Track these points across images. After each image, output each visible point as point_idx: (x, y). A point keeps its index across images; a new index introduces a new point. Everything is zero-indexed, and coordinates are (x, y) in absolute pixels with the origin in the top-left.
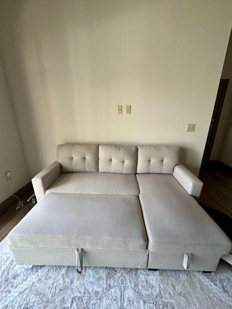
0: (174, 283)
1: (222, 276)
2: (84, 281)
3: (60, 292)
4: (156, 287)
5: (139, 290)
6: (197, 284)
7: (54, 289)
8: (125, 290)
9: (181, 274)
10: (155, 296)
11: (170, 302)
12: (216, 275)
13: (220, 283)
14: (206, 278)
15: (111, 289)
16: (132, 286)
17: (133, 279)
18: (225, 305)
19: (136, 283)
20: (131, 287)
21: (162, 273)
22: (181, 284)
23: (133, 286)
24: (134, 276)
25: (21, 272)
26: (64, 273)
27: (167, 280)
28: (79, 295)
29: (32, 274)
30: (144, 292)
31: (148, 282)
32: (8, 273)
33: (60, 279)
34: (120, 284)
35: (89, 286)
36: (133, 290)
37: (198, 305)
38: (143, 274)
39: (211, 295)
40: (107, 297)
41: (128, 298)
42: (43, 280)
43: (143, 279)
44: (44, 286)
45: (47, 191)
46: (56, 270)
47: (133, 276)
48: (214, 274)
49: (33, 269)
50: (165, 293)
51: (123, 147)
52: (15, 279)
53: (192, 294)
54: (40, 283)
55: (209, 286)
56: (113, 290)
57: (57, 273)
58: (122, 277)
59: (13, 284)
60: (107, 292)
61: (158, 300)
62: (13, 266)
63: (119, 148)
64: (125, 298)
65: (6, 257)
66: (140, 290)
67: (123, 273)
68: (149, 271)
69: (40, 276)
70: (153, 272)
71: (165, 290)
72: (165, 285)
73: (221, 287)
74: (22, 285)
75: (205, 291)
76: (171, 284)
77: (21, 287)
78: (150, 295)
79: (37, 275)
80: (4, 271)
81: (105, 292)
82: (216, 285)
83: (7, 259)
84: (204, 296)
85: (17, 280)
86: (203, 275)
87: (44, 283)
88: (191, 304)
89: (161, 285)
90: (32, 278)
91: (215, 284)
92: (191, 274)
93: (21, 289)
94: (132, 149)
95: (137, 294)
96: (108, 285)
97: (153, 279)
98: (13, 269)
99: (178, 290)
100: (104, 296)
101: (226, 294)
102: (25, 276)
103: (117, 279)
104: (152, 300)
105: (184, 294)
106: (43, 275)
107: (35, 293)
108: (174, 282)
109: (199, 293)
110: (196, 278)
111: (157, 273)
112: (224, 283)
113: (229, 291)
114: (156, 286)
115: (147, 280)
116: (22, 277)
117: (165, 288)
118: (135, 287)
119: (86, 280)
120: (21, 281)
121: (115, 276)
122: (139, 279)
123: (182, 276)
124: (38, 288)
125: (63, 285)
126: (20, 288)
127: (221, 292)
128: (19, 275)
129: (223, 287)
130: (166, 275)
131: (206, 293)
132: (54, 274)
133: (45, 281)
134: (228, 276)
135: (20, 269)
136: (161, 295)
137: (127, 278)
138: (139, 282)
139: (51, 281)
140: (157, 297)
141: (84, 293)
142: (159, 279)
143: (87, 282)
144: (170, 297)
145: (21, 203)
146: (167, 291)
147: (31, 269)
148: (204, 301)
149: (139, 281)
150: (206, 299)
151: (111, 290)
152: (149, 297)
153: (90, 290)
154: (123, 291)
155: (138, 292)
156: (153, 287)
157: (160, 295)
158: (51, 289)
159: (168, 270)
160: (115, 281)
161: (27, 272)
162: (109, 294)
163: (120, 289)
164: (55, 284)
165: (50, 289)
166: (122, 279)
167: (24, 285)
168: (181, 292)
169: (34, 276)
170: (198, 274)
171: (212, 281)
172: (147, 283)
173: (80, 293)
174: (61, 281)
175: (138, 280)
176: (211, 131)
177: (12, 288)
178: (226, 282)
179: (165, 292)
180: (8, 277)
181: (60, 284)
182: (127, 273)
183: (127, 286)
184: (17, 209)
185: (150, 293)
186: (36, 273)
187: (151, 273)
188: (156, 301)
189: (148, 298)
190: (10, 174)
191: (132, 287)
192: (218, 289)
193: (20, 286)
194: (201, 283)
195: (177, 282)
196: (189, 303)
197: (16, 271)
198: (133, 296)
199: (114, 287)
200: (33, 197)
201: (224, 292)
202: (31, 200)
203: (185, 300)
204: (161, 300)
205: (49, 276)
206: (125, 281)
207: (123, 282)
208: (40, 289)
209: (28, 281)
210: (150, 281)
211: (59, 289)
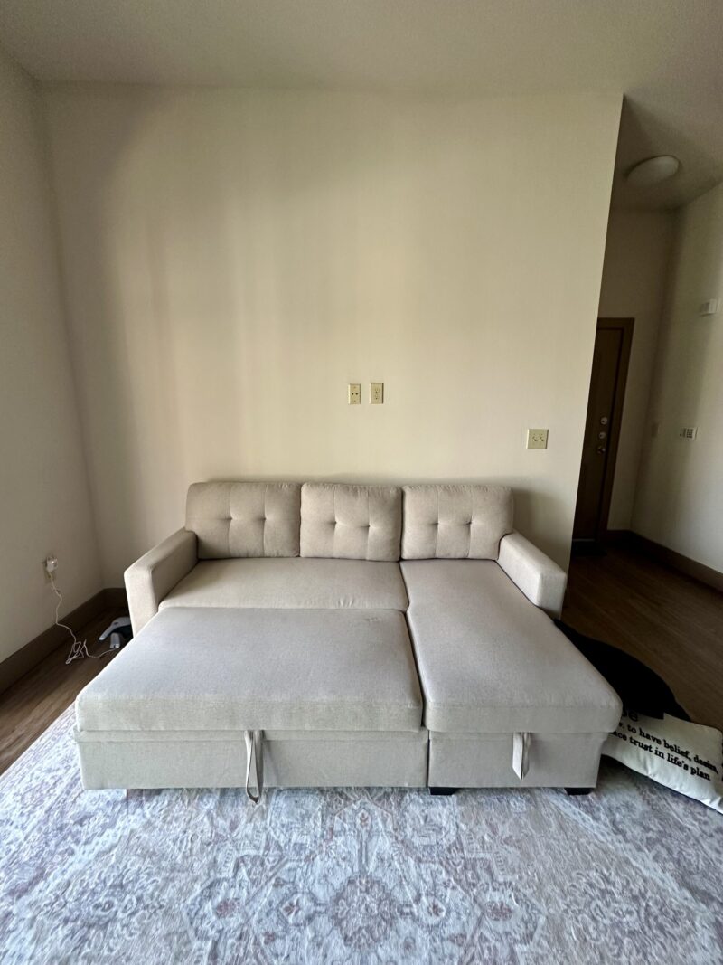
0: (494, 819)
1: (613, 800)
2: (266, 823)
3: (204, 849)
4: (448, 829)
5: (405, 836)
6: (551, 819)
7: (187, 841)
8: (370, 837)
9: (514, 800)
10: (445, 847)
11: (482, 859)
12: (600, 799)
13: (607, 815)
14: (574, 808)
15: (336, 836)
16: (388, 830)
17: (392, 814)
18: (616, 859)
19: (398, 823)
20: (385, 831)
21: (466, 799)
22: (511, 820)
23: (390, 827)
24: (393, 808)
25: (98, 809)
26: (212, 808)
27: (478, 813)
28: (253, 852)
29: (127, 813)
30: (417, 841)
31: (428, 820)
32: (62, 813)
33: (202, 820)
34: (358, 826)
35: (278, 834)
36: (391, 837)
37: (550, 860)
38: (418, 803)
39: (582, 840)
40: (324, 854)
41: (378, 854)
42: (159, 823)
43: (418, 813)
44: (161, 837)
45: (162, 604)
46: (189, 803)
47: (391, 808)
48: (594, 796)
49: (127, 803)
50: (470, 841)
51: (365, 488)
52: (81, 825)
53: (537, 840)
54: (151, 831)
56: (340, 840)
57: (193, 807)
58: (363, 811)
59: (78, 836)
60: (325, 844)
61: (454, 856)
62: (74, 796)
63: (355, 491)
64: (369, 854)
65: (53, 777)
66: (409, 837)
67: (365, 803)
68: (434, 796)
69: (148, 816)
70: (441, 799)
71: (469, 835)
72: (472, 824)
73: (608, 822)
74: (104, 838)
75: (569, 833)
76: (486, 821)
77: (101, 841)
78: (432, 846)
79: (139, 815)
80: (51, 808)
81: (321, 845)
82: (596, 819)
83: (54, 781)
84: (566, 844)
85: (88, 827)
86: (567, 799)
87: (160, 830)
88: (534, 860)
89: (463, 826)
90: (129, 821)
91: (594, 818)
92: (538, 799)
93: (100, 845)
94: (389, 492)
95: (400, 846)
96: (327, 829)
97: (443, 812)
98: (74, 802)
99: (503, 833)
100: (317, 852)
101: (620, 837)
102: (108, 817)
103: (350, 816)
104: (438, 856)
105: (518, 841)
106: (156, 813)
107: (139, 851)
108: (495, 817)
109: (555, 836)
110: (551, 807)
111: (453, 798)
112: (618, 815)
113: (628, 830)
114: (448, 826)
115: (427, 816)
116: (100, 819)
117: (471, 830)
118: (395, 830)
119: (271, 821)
120: (100, 829)
121: (345, 809)
122: (406, 814)
123: (515, 804)
124: (147, 843)
125: (212, 832)
126: (97, 844)
127: (608, 833)
128: (91, 816)
129: (613, 822)
130: (475, 803)
131: (571, 837)
132: (186, 811)
133: (162, 826)
135: (94, 803)
136: (461, 844)
137: (376, 814)
138: (405, 821)
139: (179, 826)
140: (449, 850)
141: (267, 848)
142: (456, 811)
143: (273, 824)
144: (483, 847)
145: (82, 644)
146: (475, 837)
147: (122, 802)
148: (563, 852)
149: (407, 819)
150: (571, 847)
151: (334, 838)
152: (431, 850)
153: (282, 840)
154: (364, 840)
155: (403, 842)
156: (441, 829)
157: (458, 845)
158: (181, 842)
159: (480, 789)
160: (344, 820)
161: (113, 808)
162: (331, 849)
163: (358, 836)
164: (190, 833)
165: (178, 843)
166: (363, 815)
167: (108, 836)
168: (511, 837)
169: (132, 818)
171: (587, 812)
172: (425, 821)
173: (257, 848)
174: (207, 825)
175: (404, 816)
177: (77, 845)
178: (623, 811)
179: (471, 839)
180: (62, 821)
181: (202, 832)
182: (376, 802)
183: (375, 828)
184: (67, 663)
185: (434, 842)
186: (139, 811)
187: (437, 801)
188: (449, 857)
189: (428, 852)
190: (55, 565)
191: (388, 832)
192: (603, 827)
193: (96, 839)
194: (560, 817)
195: (501, 817)
196: (529, 858)
197: (85, 809)
198: (390, 849)
199: (342, 833)
200: (116, 631)
201: (615, 833)
202: (108, 638)
203: (518, 853)
204: (461, 854)
205: (173, 817)
206: (370, 820)
207: (365, 821)
208: (151, 844)
209: (119, 828)
210: (433, 817)
211: (202, 843)
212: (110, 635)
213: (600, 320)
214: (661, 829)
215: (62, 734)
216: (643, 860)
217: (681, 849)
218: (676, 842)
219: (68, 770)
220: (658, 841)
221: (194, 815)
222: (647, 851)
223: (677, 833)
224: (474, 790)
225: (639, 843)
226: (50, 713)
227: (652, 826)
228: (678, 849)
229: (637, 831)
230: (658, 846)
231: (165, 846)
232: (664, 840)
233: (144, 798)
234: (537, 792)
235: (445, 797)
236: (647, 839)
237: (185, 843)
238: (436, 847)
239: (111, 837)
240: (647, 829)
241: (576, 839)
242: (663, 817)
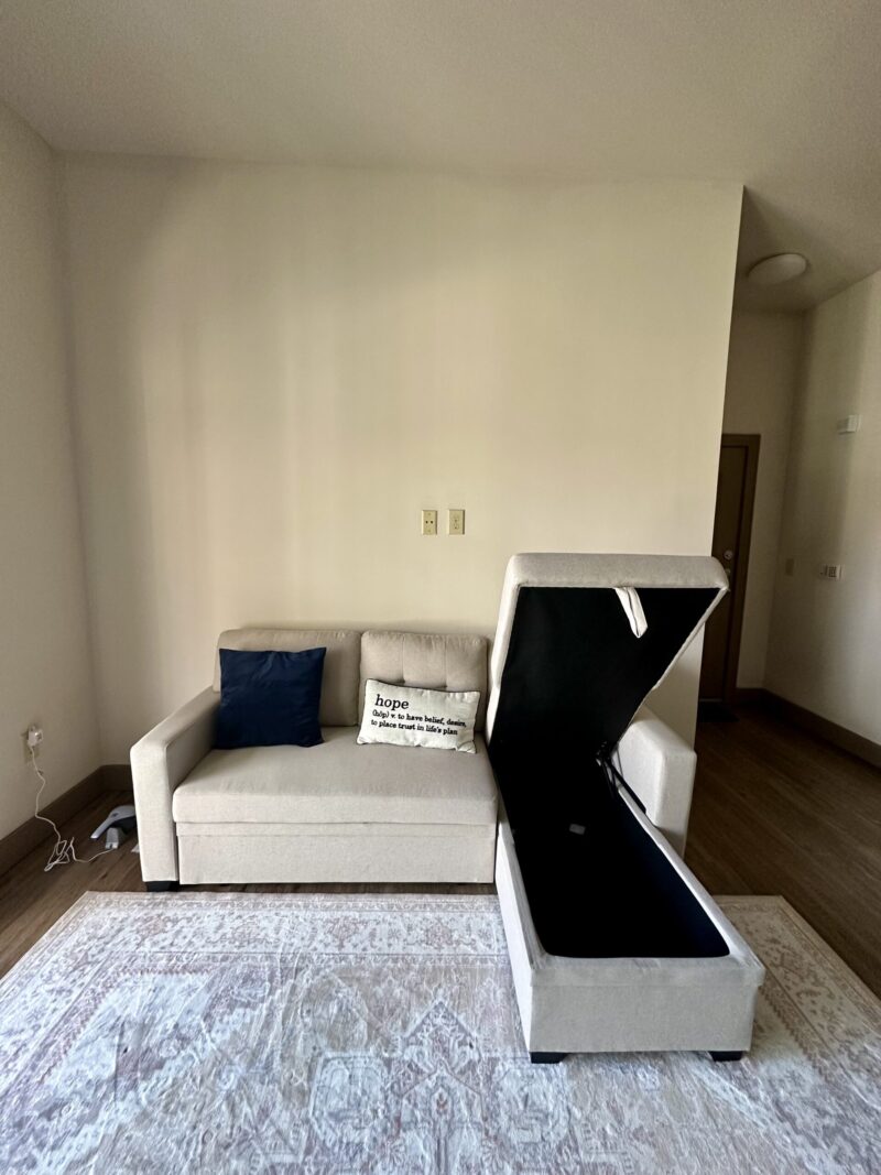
0: (618, 1100)
1: (774, 1068)
2: (307, 1112)
3: (220, 1154)
4: (556, 1117)
5: (499, 1129)
6: (694, 1099)
7: (197, 1143)
8: (451, 1132)
9: (642, 1069)
10: (554, 1146)
11: (604, 1164)
12: (755, 1066)
13: (768, 1093)
14: (722, 1080)
15: (405, 1131)
16: (475, 1119)
17: (479, 1093)
18: (783, 1160)
19: (488, 1108)
20: (471, 1121)
21: (579, 1069)
22: (640, 1102)
23: (478, 1118)
24: (481, 1084)
25: (74, 1092)
26: (234, 1087)
27: (596, 1092)
28: (288, 1159)
29: (115, 1099)
30: (516, 1136)
31: (530, 1102)
32: (24, 1100)
33: (219, 1108)
34: (436, 1116)
35: (324, 1128)
36: (479, 1130)
37: (696, 1164)
38: (515, 1075)
39: (738, 1132)
40: (388, 1159)
41: (462, 1158)
42: (158, 1113)
43: (514, 1091)
44: (160, 1136)
45: (179, 792)
46: (202, 1081)
47: (478, 1084)
48: (749, 1063)
49: (116, 1082)
50: (587, 1136)
51: (441, 638)
52: (49, 1119)
53: (677, 1132)
54: (146, 1128)
55: (734, 1103)
56: (409, 1136)
57: (207, 1087)
58: (441, 1090)
59: (44, 1136)
60: (389, 1144)
61: (566, 1159)
62: (42, 1072)
63: (429, 643)
64: (450, 1158)
65: (14, 1043)
66: (503, 1130)
67: (443, 1078)
68: (534, 1065)
69: (144, 1102)
70: (545, 1069)
71: (586, 1125)
72: (588, 1108)
73: (769, 1101)
74: (79, 1139)
75: (719, 1121)
76: (608, 1103)
77: (75, 1145)
78: (536, 1144)
79: (131, 1101)
80: (7, 1091)
81: (383, 1145)
82: (754, 1098)
83: (15, 1049)
84: (716, 1137)
85: (59, 1121)
86: (713, 1068)
87: (160, 1125)
88: (674, 1165)
89: (575, 1111)
90: (117, 1111)
91: (750, 1097)
92: (675, 1069)
93: (73, 1151)
94: (471, 644)
95: (492, 1145)
96: (392, 1117)
97: (548, 1089)
98: (41, 1082)
99: (630, 1122)
100: (378, 1156)
101: (787, 1125)
102: (88, 1105)
103: (422, 1098)
104: (545, 1159)
105: (652, 1135)
106: (155, 1097)
107: (129, 1160)
108: (620, 1097)
109: (701, 1126)
110: (692, 1080)
111: (560, 1069)
112: (782, 1092)
113: (797, 1116)
114: (556, 1113)
115: (527, 1096)
116: (76, 1109)
117: (587, 1119)
118: (485, 1119)
119: (314, 1109)
120: (75, 1123)
121: (417, 1088)
122: (499, 1093)
123: (645, 1077)
124: (140, 1146)
125: (232, 1128)
126: (70, 1148)
127: (771, 1120)
128: (64, 1105)
129: (777, 1103)
130: (591, 1076)
131: (723, 1126)
132: (197, 1093)
133: (163, 1119)
134: (794, 1067)
135: (69, 1083)
136: (575, 1141)
137: (458, 1094)
138: (499, 1105)
139: (187, 1118)
140: (559, 1149)
141: (308, 1152)
142: (567, 1089)
143: (317, 1113)
144: (605, 1145)
145: (68, 844)
146: (593, 1129)
147: (108, 1081)
148: (714, 1151)
149: (500, 1101)
150: (724, 1144)
151: (402, 1134)
152: (535, 1150)
153: (331, 1138)
154: (443, 1136)
155: (496, 1138)
156: (547, 1116)
157: (570, 1143)
158: (189, 1144)
159: (597, 1054)
160: (415, 1105)
161: (96, 1091)
162: (397, 1151)
163: (434, 1130)
164: (202, 1128)
165: (184, 1145)
166: (441, 1096)
167: (86, 1136)
168: (641, 1127)
169: (121, 1106)
170: (699, 1068)
171: (741, 1087)
172: (526, 1105)
173: (293, 1151)
174: (225, 1117)
175: (497, 1097)
177: (41, 1151)
178: (789, 1086)
179: (589, 1132)
180: (21, 1112)
181: (219, 1126)
182: (459, 1076)
183: (457, 1118)
184: (46, 870)
185: (538, 1139)
186: (131, 1094)
187: (540, 1070)
188: (559, 1161)
189: (530, 1155)
190: (39, 737)
191: (475, 1123)
192: (763, 1110)
193: (69, 1141)
194: (705, 1096)
195: (627, 1097)
196: (668, 1161)
197: (55, 1092)
198: (478, 1149)
199: (412, 1126)
200: (114, 825)
201: (782, 1121)
202: (103, 836)
203: (653, 1153)
204: (576, 1156)
205: (179, 1103)
206: (450, 1103)
207: (443, 1106)
208: (146, 1148)
209: (101, 1124)
210: (535, 1098)
211: (218, 1145)
212: (106, 831)
213: (724, 436)
214: (841, 1112)
215: (32, 976)
216: (821, 1160)
217: (870, 1143)
218: (862, 1132)
219: (36, 1031)
220: (838, 1130)
221: (207, 1100)
222: (825, 1147)
223: (862, 1118)
224: (589, 1056)
225: (814, 1135)
226: (16, 945)
227: (828, 1108)
228: (867, 1143)
229: (808, 1117)
230: (839, 1138)
231: (166, 1151)
232: (846, 1129)
233: (139, 1075)
234: (672, 1058)
235: (550, 1066)
236: (824, 1127)
237: (194, 1144)
238: (541, 1146)
239: (89, 1136)
240: (822, 1113)
241: (729, 1129)
242: (842, 1095)
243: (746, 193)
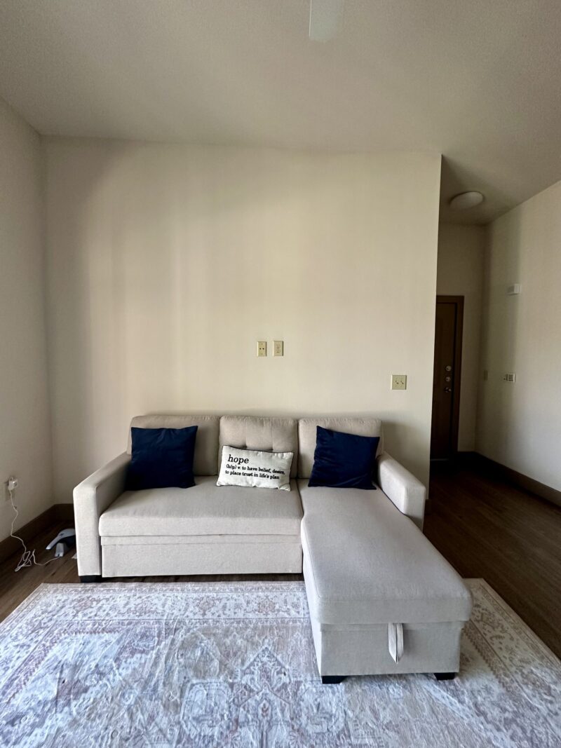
0: (376, 705)
1: (475, 684)
2: (179, 717)
3: (122, 745)
4: (337, 717)
5: (301, 725)
6: (424, 703)
7: (108, 738)
8: (270, 727)
9: (392, 686)
10: (335, 734)
11: (366, 745)
12: (463, 682)
13: (471, 699)
14: (442, 691)
15: (241, 727)
16: (286, 719)
17: (289, 703)
18: (479, 740)
19: (294, 712)
20: (283, 720)
21: (352, 687)
22: (390, 706)
23: (288, 718)
24: (290, 697)
25: (29, 708)
26: (133, 703)
27: (363, 701)
29: (56, 712)
30: (311, 729)
31: (321, 708)
33: (123, 716)
34: (260, 717)
35: (189, 727)
36: (288, 726)
37: (424, 743)
38: (312, 691)
39: (451, 723)
41: (277, 743)
42: (83, 720)
43: (311, 701)
44: (84, 735)
45: (102, 516)
46: (112, 699)
47: (288, 698)
48: (459, 680)
49: (57, 702)
50: (356, 727)
51: (269, 420)
52: (13, 725)
53: (413, 724)
54: (75, 729)
55: (449, 705)
56: (243, 731)
57: (115, 703)
58: (264, 701)
59: (9, 736)
60: (230, 736)
61: (342, 742)
62: (9, 696)
63: (262, 423)
64: (269, 743)
66: (303, 725)
67: (266, 694)
68: (324, 685)
69: (74, 713)
70: (331, 687)
71: (356, 721)
72: (358, 711)
73: (471, 704)
74: (32, 737)
75: (440, 717)
76: (370, 707)
77: (29, 741)
78: (324, 733)
79: (66, 713)
81: (227, 736)
82: (461, 702)
84: (437, 727)
85: (19, 727)
86: (436, 685)
87: (84, 728)
88: (411, 744)
89: (349, 712)
90: (57, 720)
91: (459, 701)
92: (413, 685)
93: (28, 744)
94: (288, 423)
95: (296, 734)
96: (233, 720)
97: (332, 699)
98: (8, 703)
99: (384, 718)
100: (223, 743)
101: (482, 718)
102: (38, 716)
103: (253, 707)
104: (329, 743)
105: (397, 726)
106: (82, 710)
108: (377, 703)
109: (428, 720)
110: (423, 692)
111: (341, 687)
112: (479, 698)
113: (489, 712)
114: (337, 714)
115: (319, 704)
116: (30, 718)
117: (357, 717)
118: (292, 719)
119: (184, 715)
120: (30, 728)
121: (249, 701)
122: (301, 703)
123: (394, 691)
124: (71, 741)
125: (131, 728)
126: (26, 743)
127: (472, 715)
128: (23, 716)
129: (476, 705)
130: (359, 690)
131: (442, 720)
132: (109, 707)
133: (86, 723)
134: (487, 683)
135: (26, 702)
136: (349, 731)
137: (276, 704)
138: (301, 710)
139: (101, 723)
140: (338, 736)
141: (179, 741)
142: (344, 699)
143: (185, 718)
144: (367, 733)
145: (31, 553)
146: (360, 723)
147: (52, 701)
148: (436, 735)
149: (302, 707)
150: (442, 730)
151: (239, 729)
152: (323, 737)
153: (194, 733)
154: (265, 729)
155: (298, 730)
156: (331, 716)
157: (345, 732)
158: (102, 739)
159: (364, 677)
160: (248, 711)
161: (44, 707)
162: (236, 740)
163: (260, 726)
164: (111, 729)
165: (100, 740)
166: (264, 705)
167: (36, 735)
168: (391, 722)
169: (60, 716)
170: (428, 685)
171: (454, 696)
172: (318, 710)
173: (170, 742)
174: (126, 722)
175: (300, 705)
176: (450, 390)
177: (7, 745)
178: (484, 694)
179: (357, 725)
181: (122, 727)
182: (277, 693)
183: (274, 719)
184: (16, 571)
185: (325, 730)
186: (66, 709)
187: (327, 688)
188: (338, 744)
189: (320, 740)
190: (16, 484)
191: (286, 722)
192: (467, 709)
193: (25, 738)
194: (431, 701)
195: (382, 703)
196: (407, 742)
197: (18, 708)
198: (287, 738)
199: (246, 724)
200: (60, 541)
201: (478, 715)
202: (54, 547)
203: (397, 737)
204: (349, 740)
205: (97, 714)
206: (270, 710)
207: (266, 711)
208: (75, 742)
209: (46, 728)
210: (324, 705)
211: (121, 739)
212: (56, 544)
214: (515, 709)
215: (5, 637)
216: (502, 739)
217: (533, 728)
218: (528, 721)
219: (6, 671)
220: (514, 720)
221: (115, 711)
222: (505, 731)
223: (528, 713)
224: (359, 678)
225: (498, 723)
227: (508, 707)
228: (531, 728)
229: (496, 712)
230: (514, 726)
231: (87, 744)
232: (518, 720)
233: (72, 696)
234: (411, 678)
235: (334, 685)
236: (505, 719)
237: (106, 738)
238: (327, 735)
239: (38, 736)
240: (504, 710)
241: (446, 722)
242: (516, 699)
243: (444, 159)
